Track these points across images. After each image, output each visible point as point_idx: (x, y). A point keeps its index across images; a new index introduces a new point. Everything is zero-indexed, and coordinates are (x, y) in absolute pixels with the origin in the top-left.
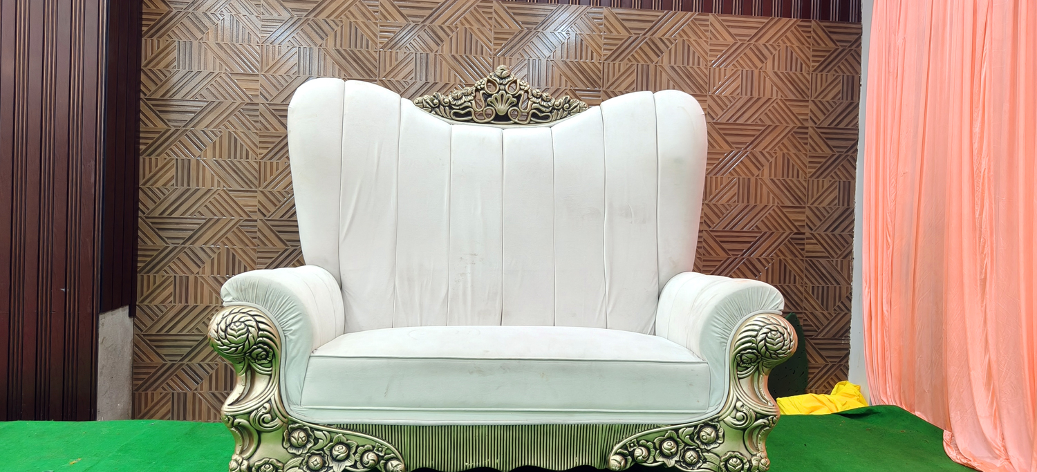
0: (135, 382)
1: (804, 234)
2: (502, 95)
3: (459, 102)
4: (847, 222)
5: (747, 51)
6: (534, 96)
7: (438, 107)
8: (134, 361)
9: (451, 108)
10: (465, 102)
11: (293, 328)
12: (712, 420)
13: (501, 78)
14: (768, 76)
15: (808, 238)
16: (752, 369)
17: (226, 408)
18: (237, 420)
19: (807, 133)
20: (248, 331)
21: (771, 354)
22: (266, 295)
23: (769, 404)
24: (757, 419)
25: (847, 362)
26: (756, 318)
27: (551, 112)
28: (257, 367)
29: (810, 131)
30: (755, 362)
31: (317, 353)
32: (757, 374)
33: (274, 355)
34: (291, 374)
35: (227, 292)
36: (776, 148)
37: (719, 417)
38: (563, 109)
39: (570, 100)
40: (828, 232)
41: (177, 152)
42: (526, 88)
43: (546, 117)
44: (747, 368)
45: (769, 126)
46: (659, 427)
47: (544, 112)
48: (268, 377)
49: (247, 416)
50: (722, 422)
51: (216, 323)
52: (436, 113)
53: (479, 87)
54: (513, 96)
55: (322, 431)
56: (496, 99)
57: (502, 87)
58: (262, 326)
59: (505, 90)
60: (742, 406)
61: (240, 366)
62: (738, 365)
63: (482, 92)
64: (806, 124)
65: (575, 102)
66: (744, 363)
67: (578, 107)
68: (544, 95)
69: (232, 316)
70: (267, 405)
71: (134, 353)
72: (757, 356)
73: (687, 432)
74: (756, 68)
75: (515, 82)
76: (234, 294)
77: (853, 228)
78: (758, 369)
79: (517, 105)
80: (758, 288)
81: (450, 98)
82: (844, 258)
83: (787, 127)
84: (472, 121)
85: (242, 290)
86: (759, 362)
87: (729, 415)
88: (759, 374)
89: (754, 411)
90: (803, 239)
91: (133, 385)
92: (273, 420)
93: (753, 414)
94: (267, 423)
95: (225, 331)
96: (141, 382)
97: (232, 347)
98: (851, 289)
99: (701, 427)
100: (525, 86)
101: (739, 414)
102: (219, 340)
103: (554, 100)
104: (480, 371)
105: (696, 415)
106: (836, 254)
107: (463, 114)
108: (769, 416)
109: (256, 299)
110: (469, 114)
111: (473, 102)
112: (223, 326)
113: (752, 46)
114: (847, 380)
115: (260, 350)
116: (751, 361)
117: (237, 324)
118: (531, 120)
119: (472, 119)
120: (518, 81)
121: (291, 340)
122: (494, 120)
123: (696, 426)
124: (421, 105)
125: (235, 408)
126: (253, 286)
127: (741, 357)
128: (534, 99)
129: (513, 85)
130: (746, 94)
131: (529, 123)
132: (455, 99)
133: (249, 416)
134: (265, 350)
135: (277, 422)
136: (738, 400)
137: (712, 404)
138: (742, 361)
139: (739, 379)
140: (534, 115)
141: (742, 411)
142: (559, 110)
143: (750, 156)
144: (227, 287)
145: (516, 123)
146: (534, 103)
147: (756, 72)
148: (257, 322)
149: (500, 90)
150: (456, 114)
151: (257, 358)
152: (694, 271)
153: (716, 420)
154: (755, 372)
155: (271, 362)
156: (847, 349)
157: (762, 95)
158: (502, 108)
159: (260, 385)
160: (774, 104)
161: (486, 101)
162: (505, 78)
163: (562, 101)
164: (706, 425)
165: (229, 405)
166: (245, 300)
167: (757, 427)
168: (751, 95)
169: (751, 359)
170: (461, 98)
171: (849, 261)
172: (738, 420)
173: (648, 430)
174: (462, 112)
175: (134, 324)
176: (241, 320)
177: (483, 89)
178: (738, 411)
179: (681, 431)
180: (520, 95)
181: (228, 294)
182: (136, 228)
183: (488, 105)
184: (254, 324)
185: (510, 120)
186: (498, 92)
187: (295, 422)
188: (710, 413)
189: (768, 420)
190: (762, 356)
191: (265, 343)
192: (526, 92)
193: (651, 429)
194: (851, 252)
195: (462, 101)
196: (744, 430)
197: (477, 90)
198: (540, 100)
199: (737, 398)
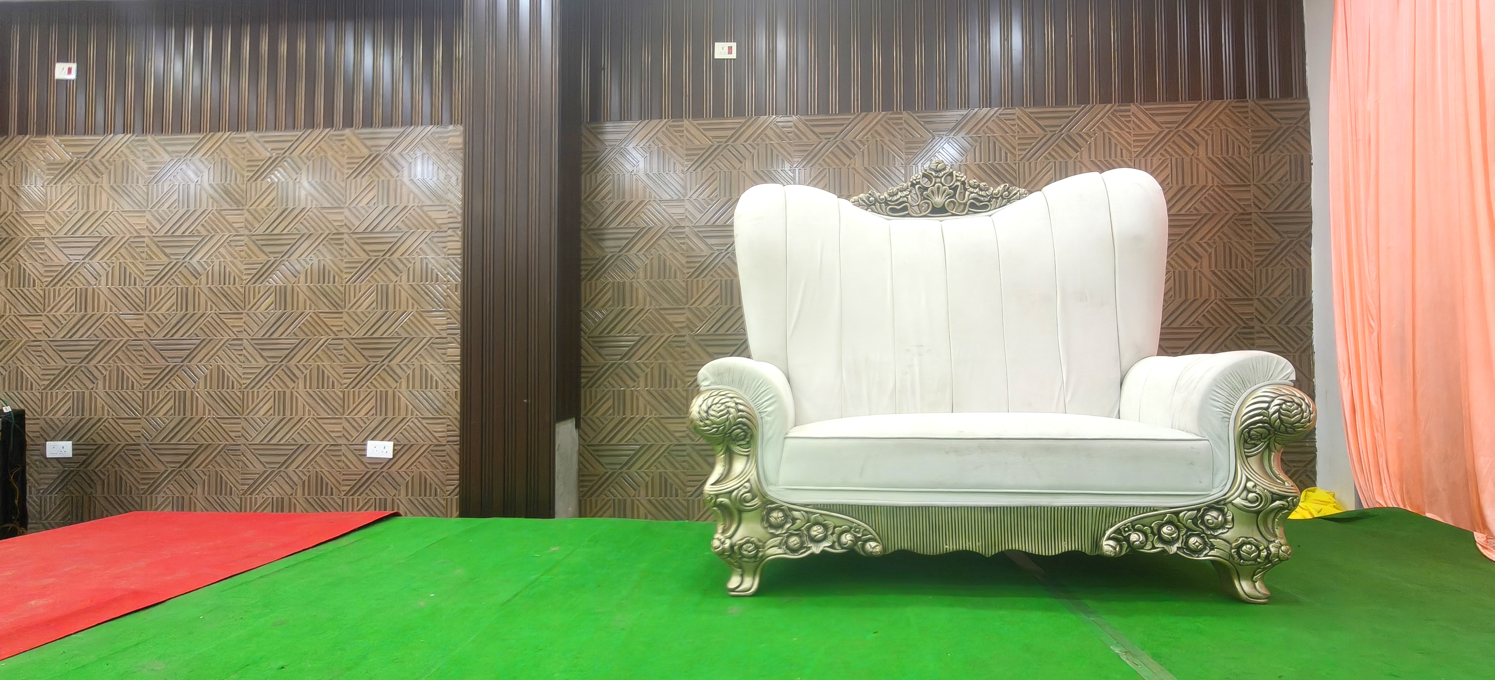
0: (581, 489)
1: (1253, 328)
2: (939, 188)
3: (895, 198)
4: (1303, 314)
5: (1176, 138)
6: (971, 186)
7: (874, 204)
8: (580, 470)
9: (887, 204)
10: (901, 197)
11: (769, 409)
12: (1218, 503)
13: (936, 171)
14: (1201, 162)
15: (1258, 333)
16: (1261, 446)
17: (708, 488)
18: (720, 500)
19: (1250, 220)
20: (728, 412)
21: (1286, 427)
22: (739, 379)
23: (1286, 484)
24: (1273, 501)
25: (1314, 467)
27: (989, 201)
28: (736, 449)
29: (1254, 216)
30: (1266, 438)
31: (790, 435)
32: (1267, 451)
33: (752, 436)
34: (768, 454)
35: (703, 378)
36: (1216, 237)
37: (1225, 499)
38: (1002, 197)
39: (1009, 188)
40: (1281, 325)
41: (613, 277)
42: (963, 179)
43: (986, 207)
44: (1256, 445)
45: (1206, 215)
46: (1157, 510)
47: (983, 202)
48: (746, 458)
49: (728, 495)
50: (1230, 505)
51: (697, 407)
52: (873, 211)
53: (914, 182)
54: (950, 188)
55: (799, 511)
56: (932, 192)
57: (939, 180)
58: (741, 407)
59: (941, 183)
60: (1255, 486)
61: (719, 448)
62: (1245, 441)
63: (917, 187)
64: (1249, 210)
65: (1015, 190)
66: (1252, 439)
67: (1018, 194)
68: (982, 184)
69: (711, 399)
70: (747, 484)
71: (580, 462)
72: (1269, 431)
73: (1190, 515)
74: (1187, 155)
75: (951, 174)
76: (712, 379)
77: (1312, 320)
78: (1268, 446)
79: (954, 196)
81: (886, 195)
82: (1304, 351)
83: (1226, 214)
84: (908, 215)
85: (719, 375)
86: (1270, 438)
87: (1239, 496)
88: (1270, 451)
89: (1270, 492)
90: (1251, 333)
91: (580, 492)
92: (753, 499)
93: (1269, 495)
94: (748, 502)
95: (707, 412)
96: (586, 489)
97: (714, 428)
98: (1314, 386)
99: (1205, 510)
100: (962, 177)
101: (1251, 495)
102: (701, 421)
103: (992, 189)
104: (956, 451)
105: (1198, 498)
106: (1294, 348)
107: (899, 209)
108: (1289, 497)
109: (732, 383)
110: (905, 209)
111: (909, 197)
112: (704, 407)
113: (1180, 133)
114: (1315, 485)
115: (739, 431)
116: (1261, 437)
117: (718, 405)
118: (969, 211)
119: (909, 214)
120: (954, 172)
121: (766, 422)
122: (931, 212)
123: (1199, 510)
124: (857, 204)
125: (716, 488)
126: (729, 370)
127: (1249, 432)
128: (971, 190)
129: (949, 177)
130: (1177, 183)
131: (967, 214)
132: (892, 195)
133: (730, 496)
134: (744, 431)
135: (756, 501)
136: (1248, 480)
137: (1216, 484)
138: (1250, 437)
139: (1247, 457)
140: (972, 205)
141: (1255, 492)
142: (997, 198)
143: (1185, 247)
144: (706, 373)
145: (953, 215)
146: (972, 193)
147: (1187, 160)
148: (737, 404)
149: (935, 183)
150: (893, 210)
151: (736, 439)
153: (1222, 502)
154: (1264, 449)
155: (748, 442)
156: (1313, 452)
157: (1195, 183)
158: (939, 200)
159: (739, 465)
160: (1210, 192)
161: (922, 195)
162: (940, 171)
163: (1001, 189)
164: (1210, 507)
165: (712, 485)
166: (722, 384)
167: (1273, 510)
168: (1183, 183)
169: (1262, 434)
170: (897, 194)
171: (1309, 356)
172: (1250, 502)
173: (1143, 513)
174: (899, 207)
175: (580, 436)
176: (721, 402)
177: (918, 183)
178: (1249, 492)
179: (1181, 515)
180: (957, 186)
181: (705, 379)
182: (579, 347)
183: (925, 199)
184: (733, 405)
185: (948, 212)
186: (934, 186)
187: (773, 503)
188: (1215, 494)
189: (1287, 502)
190: (1276, 431)
191: (744, 424)
192: (963, 183)
193: (1147, 512)
194: (1311, 346)
195: (898, 197)
196: (1258, 513)
197: (913, 185)
198: (978, 189)
199: (1247, 477)
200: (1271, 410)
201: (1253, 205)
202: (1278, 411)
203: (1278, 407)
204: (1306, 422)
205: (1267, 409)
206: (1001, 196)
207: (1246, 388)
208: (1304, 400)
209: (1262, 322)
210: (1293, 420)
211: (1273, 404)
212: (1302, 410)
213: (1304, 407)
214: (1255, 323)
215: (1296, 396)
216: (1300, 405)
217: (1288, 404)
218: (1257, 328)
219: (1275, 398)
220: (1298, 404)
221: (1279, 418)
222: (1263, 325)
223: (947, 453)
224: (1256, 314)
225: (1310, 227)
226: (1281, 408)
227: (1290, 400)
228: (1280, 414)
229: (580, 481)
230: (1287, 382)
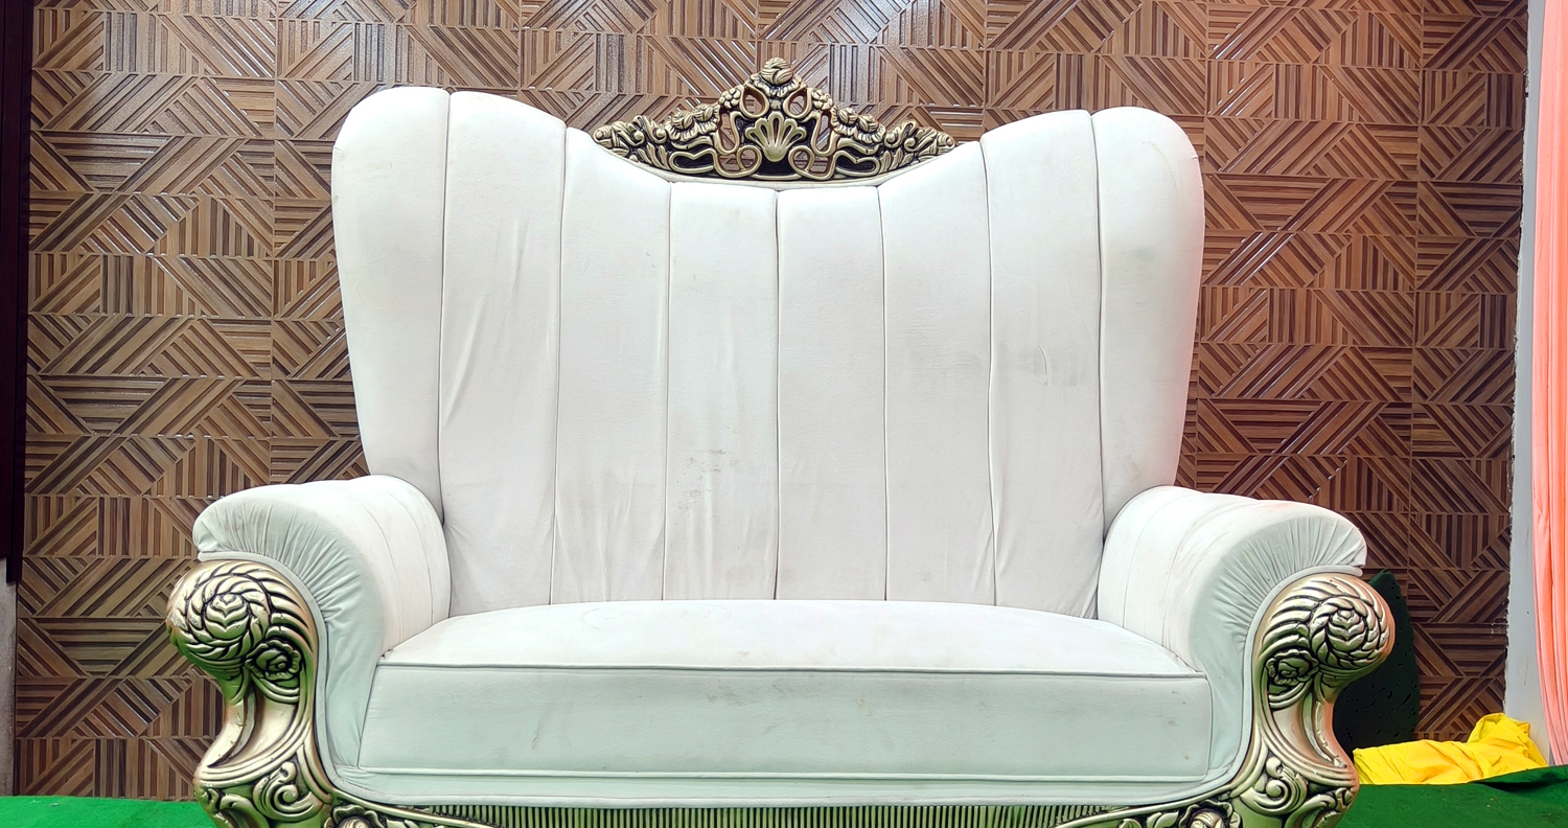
0: (20, 718)
1: (1409, 405)
2: (776, 121)
3: (687, 136)
4: (1499, 381)
5: (1288, 25)
6: (841, 122)
7: (644, 146)
8: (17, 673)
9: (670, 148)
10: (699, 134)
11: (343, 606)
12: (1215, 797)
13: (774, 85)
14: (1332, 76)
15: (1417, 415)
16: (1298, 690)
17: (203, 772)
18: (228, 798)
19: (1414, 196)
20: (249, 612)
21: (1338, 658)
22: (286, 538)
23: (1336, 763)
24: (1310, 795)
25: (1502, 673)
26: (1308, 583)
27: (877, 155)
28: (270, 688)
29: (1421, 190)
30: (1305, 674)
31: (391, 658)
32: (1309, 699)
33: (303, 662)
34: (339, 702)
35: (204, 533)
36: (1350, 227)
37: (1231, 790)
38: (903, 149)
39: (916, 131)
40: (1460, 403)
41: (108, 241)
42: (825, 106)
43: (868, 166)
44: (1290, 688)
45: (1335, 181)
46: (1106, 812)
47: (863, 155)
48: (292, 708)
49: (247, 788)
50: (1236, 801)
51: (184, 596)
52: (640, 159)
53: (727, 104)
54: (799, 122)
55: (402, 819)
56: (763, 128)
57: (776, 103)
58: (277, 602)
59: (782, 110)
60: (1280, 767)
61: (233, 686)
62: (1271, 681)
63: (733, 114)
64: (1413, 177)
65: (928, 134)
66: (1282, 677)
67: (934, 144)
68: (864, 119)
69: (216, 581)
70: (289, 767)
71: (18, 657)
72: (1310, 662)
73: (1165, 821)
74: (1307, 59)
75: (803, 93)
76: (221, 537)
77: (1512, 394)
78: (1311, 689)
79: (806, 141)
80: (1312, 520)
81: (668, 127)
82: (1495, 454)
83: (1372, 182)
84: (713, 174)
85: (237, 528)
86: (1313, 676)
87: (1252, 785)
88: (1315, 700)
89: (1305, 778)
90: (1407, 417)
91: (16, 724)
92: (300, 796)
93: (1303, 785)
94: (289, 804)
95: (202, 613)
96: (31, 718)
97: (215, 646)
98: (1509, 521)
99: (1194, 811)
100: (823, 101)
101: (1273, 784)
102: (190, 631)
103: (883, 130)
104: (729, 695)
105: (1176, 787)
106: (1477, 447)
107: (694, 161)
108: (1336, 788)
109: (265, 547)
110: (707, 159)
111: (716, 135)
112: (197, 602)
113: (1297, 15)
114: (1501, 709)
115: (274, 652)
116: (1297, 674)
117: (227, 598)
118: (836, 172)
119: (714, 171)
120: (809, 91)
121: (338, 631)
122: (759, 171)
123: (1182, 810)
124: (608, 142)
125: (224, 772)
126: (261, 519)
127: (1276, 664)
128: (842, 129)
129: (800, 99)
130: (1286, 115)
131: (832, 178)
132: (679, 129)
133: (252, 790)
134: (284, 652)
135: (310, 801)
136: (1270, 754)
137: (1214, 763)
138: (1278, 672)
139: (1273, 710)
140: (843, 162)
141: (1280, 779)
142: (893, 150)
143: (1295, 243)
144: (210, 523)
145: (804, 179)
146: (843, 136)
147: (1307, 68)
148: (268, 594)
149: (770, 109)
150: (681, 161)
151: (268, 668)
152: (1178, 484)
153: (1225, 796)
154: (1305, 695)
155: (296, 676)
156: (1501, 647)
157: (1318, 116)
158: (776, 147)
159: (275, 724)
160: (1345, 135)
161: (741, 132)
162: (781, 85)
163: (901, 131)
164: (1203, 806)
165: (210, 766)
166: (243, 548)
167: (1311, 811)
168: (1297, 116)
169: (1297, 669)
170: (691, 127)
171: (1504, 463)
172: (1270, 797)
173: (1081, 817)
174: (694, 156)
175: (19, 598)
176: (235, 590)
177: (735, 108)
178: (1270, 777)
179: (1150, 819)
180: (814, 120)
181: (209, 536)
182: (22, 400)
183: (747, 141)
184: (261, 597)
185: (793, 172)
186: (767, 115)
187: (347, 802)
188: (1213, 782)
189: (1334, 796)
190: (1320, 662)
191: (284, 638)
192: (827, 113)
193: (1088, 815)
194: (1508, 443)
195: (693, 133)
196: (1283, 817)
197: (724, 110)
198: (854, 129)
199: (1269, 750)
200: (1314, 625)
201: (1419, 168)
202: (1325, 627)
203: (1326, 618)
204: (1371, 649)
205: (1307, 622)
206: (902, 145)
207: (1278, 577)
208: (1371, 606)
209: (1425, 397)
210: (1349, 643)
211: (1316, 614)
212: (1366, 625)
213: (1369, 619)
214: (1414, 398)
215: (1359, 598)
216: (1363, 617)
217: (1344, 613)
218: (1417, 407)
219: (1323, 601)
220: (1360, 614)
221: (1327, 639)
222: (1427, 402)
223: (713, 698)
224: (1415, 378)
225: (1518, 216)
226: (1330, 620)
227: (1349, 606)
228: (1328, 632)
229: (17, 700)
230: (1350, 568)
